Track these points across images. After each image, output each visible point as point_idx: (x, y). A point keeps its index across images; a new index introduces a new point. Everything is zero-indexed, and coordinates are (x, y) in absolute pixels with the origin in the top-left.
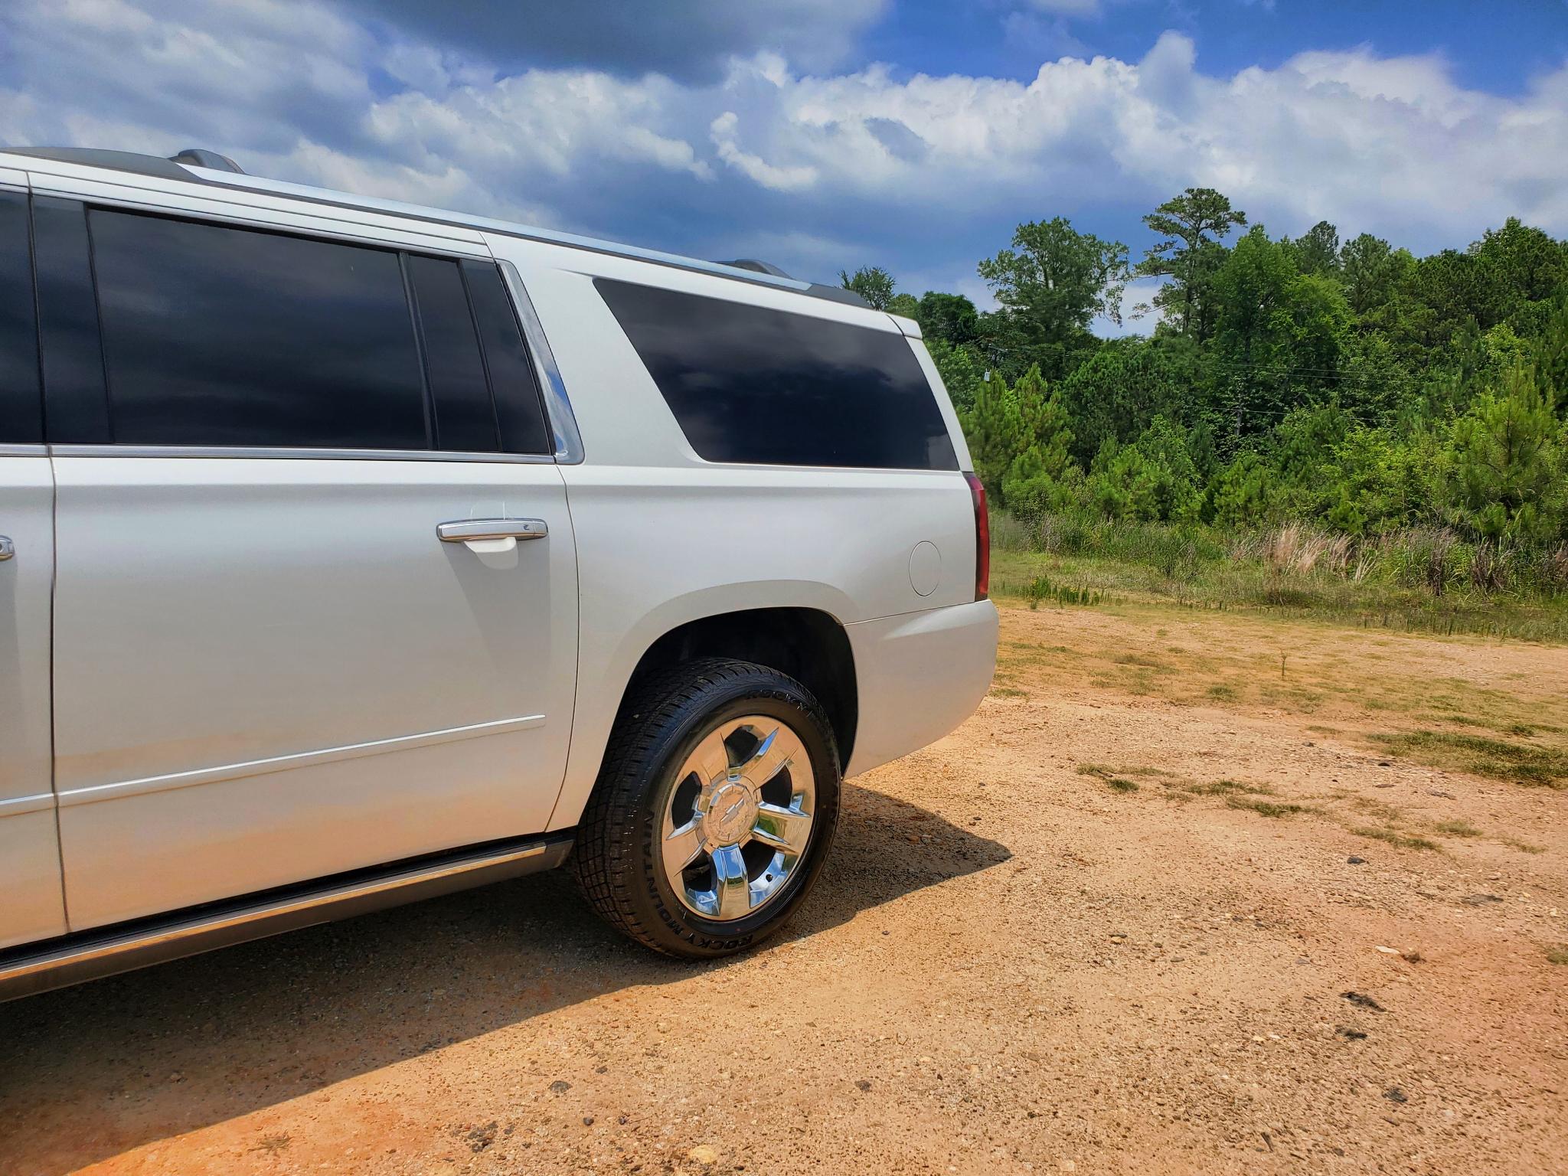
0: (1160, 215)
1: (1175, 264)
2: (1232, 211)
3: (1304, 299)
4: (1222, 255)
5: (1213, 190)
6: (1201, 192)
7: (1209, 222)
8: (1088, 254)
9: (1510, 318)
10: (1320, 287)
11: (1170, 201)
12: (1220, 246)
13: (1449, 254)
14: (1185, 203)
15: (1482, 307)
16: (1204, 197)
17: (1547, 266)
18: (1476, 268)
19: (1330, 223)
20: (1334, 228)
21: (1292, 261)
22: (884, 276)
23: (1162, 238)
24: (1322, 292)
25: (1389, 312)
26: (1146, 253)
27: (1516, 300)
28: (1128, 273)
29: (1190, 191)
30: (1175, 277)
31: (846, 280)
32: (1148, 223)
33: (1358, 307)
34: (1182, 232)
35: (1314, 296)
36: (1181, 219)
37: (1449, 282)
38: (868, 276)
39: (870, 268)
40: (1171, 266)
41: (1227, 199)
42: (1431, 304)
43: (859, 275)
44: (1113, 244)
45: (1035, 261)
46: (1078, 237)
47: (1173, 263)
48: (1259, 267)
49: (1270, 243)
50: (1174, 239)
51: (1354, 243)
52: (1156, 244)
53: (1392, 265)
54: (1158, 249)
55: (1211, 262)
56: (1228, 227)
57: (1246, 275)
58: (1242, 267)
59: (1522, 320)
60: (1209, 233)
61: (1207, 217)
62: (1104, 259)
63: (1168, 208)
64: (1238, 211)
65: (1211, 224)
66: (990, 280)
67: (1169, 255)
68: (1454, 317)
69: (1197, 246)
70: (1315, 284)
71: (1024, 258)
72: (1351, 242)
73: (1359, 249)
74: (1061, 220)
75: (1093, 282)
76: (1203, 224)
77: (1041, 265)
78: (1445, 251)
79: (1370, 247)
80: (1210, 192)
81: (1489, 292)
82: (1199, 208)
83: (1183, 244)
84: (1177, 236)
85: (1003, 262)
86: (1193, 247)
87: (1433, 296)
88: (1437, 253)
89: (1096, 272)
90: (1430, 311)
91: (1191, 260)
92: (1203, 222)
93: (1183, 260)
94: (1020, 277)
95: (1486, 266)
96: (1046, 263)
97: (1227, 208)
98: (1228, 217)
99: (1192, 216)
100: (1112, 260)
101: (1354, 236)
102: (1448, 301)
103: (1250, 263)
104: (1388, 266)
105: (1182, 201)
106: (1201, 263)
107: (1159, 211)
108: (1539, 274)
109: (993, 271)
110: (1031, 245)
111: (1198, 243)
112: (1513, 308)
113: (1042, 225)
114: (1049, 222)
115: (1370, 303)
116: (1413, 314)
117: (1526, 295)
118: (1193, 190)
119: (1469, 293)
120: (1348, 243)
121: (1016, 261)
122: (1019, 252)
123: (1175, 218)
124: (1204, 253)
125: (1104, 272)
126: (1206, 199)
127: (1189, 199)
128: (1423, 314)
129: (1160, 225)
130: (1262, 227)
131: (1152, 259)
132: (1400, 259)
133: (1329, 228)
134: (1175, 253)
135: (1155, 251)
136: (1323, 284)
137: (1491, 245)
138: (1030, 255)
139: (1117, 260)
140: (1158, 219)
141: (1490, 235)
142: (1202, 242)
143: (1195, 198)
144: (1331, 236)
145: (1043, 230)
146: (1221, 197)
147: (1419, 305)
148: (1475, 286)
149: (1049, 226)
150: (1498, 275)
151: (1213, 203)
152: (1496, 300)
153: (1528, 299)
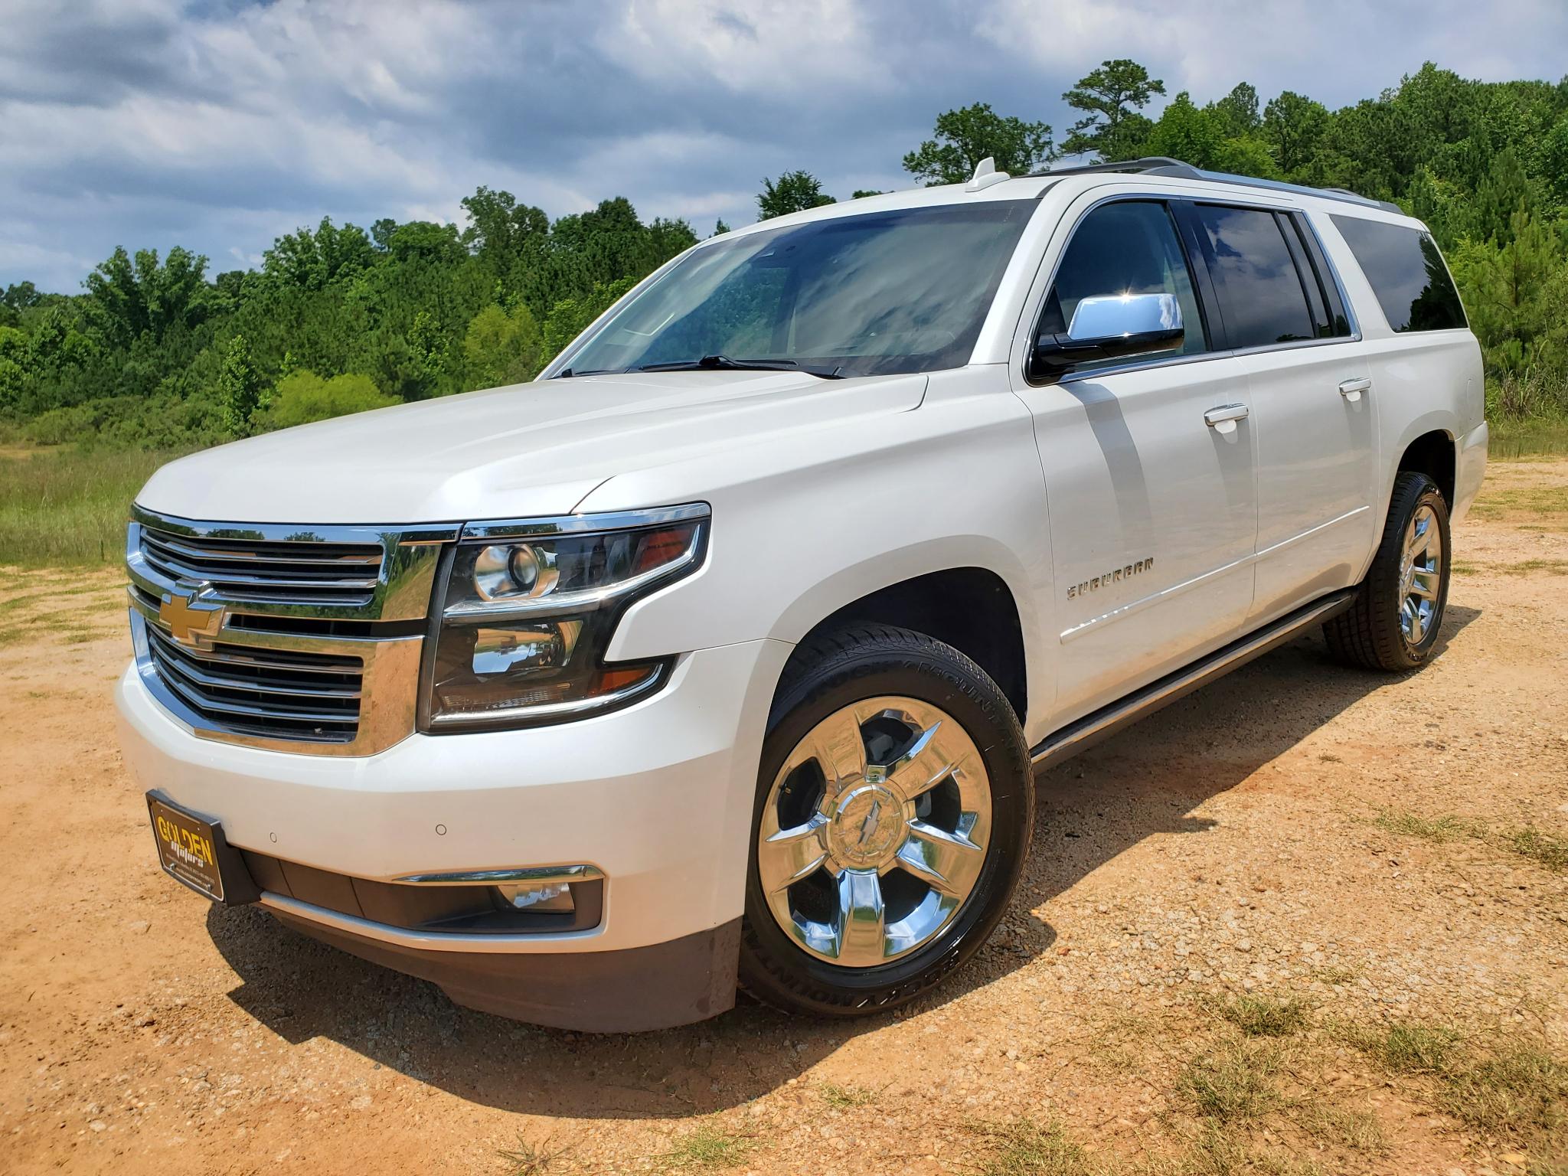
0: (1079, 91)
1: (1099, 140)
2: (1149, 80)
3: (1234, 164)
4: (1145, 125)
5: (1130, 61)
6: (1118, 63)
7: (1128, 93)
8: (1012, 138)
9: (1430, 162)
10: (1249, 150)
11: (1087, 75)
12: (1142, 117)
13: (1366, 105)
14: (1102, 76)
15: (1403, 154)
16: (1121, 68)
17: (1461, 107)
18: (1394, 115)
19: (1249, 84)
20: (1253, 89)
21: (1219, 127)
22: (809, 178)
23: (1083, 115)
24: (1251, 154)
25: (1315, 168)
26: (1069, 131)
27: (1435, 144)
28: (1052, 153)
29: (1107, 64)
30: (1101, 153)
31: (770, 186)
32: (1067, 101)
33: (1284, 166)
34: (1102, 106)
35: (1244, 160)
36: (1100, 93)
37: (1370, 133)
38: (792, 180)
39: (793, 172)
40: (1096, 143)
41: (1144, 69)
42: (1353, 156)
43: (783, 181)
44: (1035, 124)
45: (960, 150)
46: (999, 121)
47: (1095, 138)
48: (1187, 136)
49: (1196, 110)
50: (1095, 114)
51: (1277, 102)
52: (1078, 121)
53: (1315, 121)
54: (1080, 126)
55: (1135, 135)
56: (1148, 97)
57: (1176, 145)
58: (1171, 137)
59: (1442, 163)
60: (1130, 106)
61: (1127, 89)
62: (1028, 141)
63: (1084, 84)
64: (1156, 80)
65: (1130, 95)
66: (917, 174)
67: (1091, 131)
68: (1375, 167)
69: (1119, 120)
70: (1243, 148)
71: (948, 148)
72: (1274, 101)
73: (1282, 108)
74: (981, 105)
75: (1019, 165)
76: (1122, 97)
77: (966, 153)
78: (1363, 101)
79: (1293, 104)
80: (1127, 63)
81: (1408, 138)
82: (1118, 80)
83: (1104, 118)
84: (1098, 112)
85: (927, 154)
86: (1114, 120)
87: (1355, 148)
88: (1354, 104)
89: (1021, 155)
90: (1354, 163)
91: (1114, 134)
92: (1123, 94)
93: (1105, 135)
94: (947, 168)
95: (1403, 114)
96: (971, 151)
97: (1144, 77)
98: (1146, 86)
99: (1110, 89)
100: (1036, 141)
101: (1276, 96)
102: (1370, 152)
103: (1179, 132)
104: (1312, 122)
105: (1099, 74)
106: (1126, 137)
107: (1077, 87)
108: (1454, 115)
109: (919, 164)
110: (954, 134)
111: (1119, 116)
112: (1432, 152)
113: (962, 112)
114: (969, 108)
115: (1296, 160)
116: (1338, 169)
117: (1443, 138)
118: (1110, 63)
119: (1388, 141)
120: (1271, 103)
121: (941, 152)
122: (942, 142)
123: (1094, 93)
124: (1127, 127)
125: (1028, 155)
126: (1124, 71)
127: (1106, 72)
128: (1348, 168)
129: (1079, 101)
130: (1187, 94)
131: (1076, 137)
132: (1323, 114)
133: (1249, 88)
134: (1097, 129)
135: (1078, 128)
136: (1250, 147)
137: (1408, 90)
138: (954, 144)
139: (1041, 141)
140: (1077, 95)
141: (1407, 79)
142: (1122, 115)
143: (1112, 69)
144: (1251, 97)
145: (965, 116)
146: (1138, 67)
147: (1342, 159)
148: (1394, 134)
149: (970, 112)
150: (1415, 121)
151: (1131, 74)
152: (1415, 147)
153: (1446, 141)
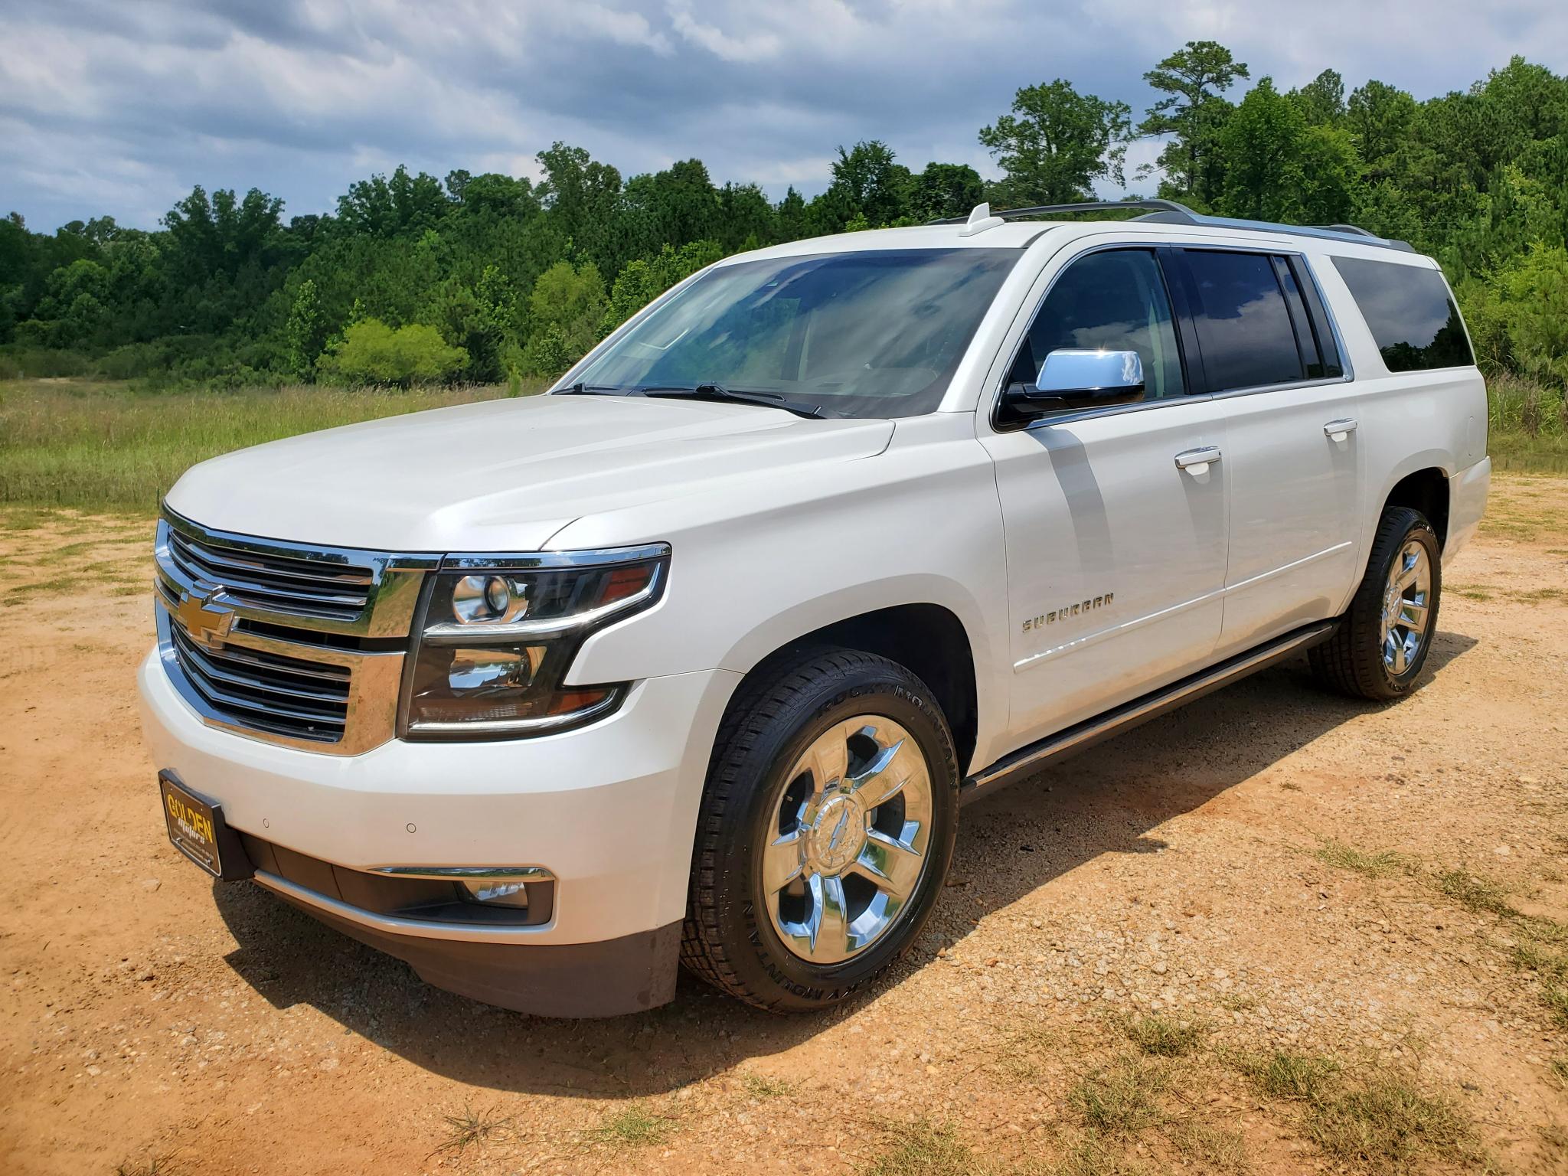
0: (1161, 71)
1: (1178, 122)
2: (1234, 63)
3: (1315, 152)
4: (1226, 109)
5: (1214, 42)
6: (1202, 45)
7: (1211, 75)
8: (1091, 116)
9: (1518, 158)
10: (1331, 138)
11: (1170, 56)
12: (1223, 100)
13: (1455, 96)
14: (1185, 57)
15: (1490, 149)
16: (1205, 50)
17: (1552, 104)
18: (1483, 109)
19: (1335, 71)
20: (1339, 76)
21: (1301, 114)
22: (883, 149)
23: (1164, 95)
24: (1333, 143)
25: (1398, 160)
26: (1148, 111)
27: (1523, 141)
28: (1130, 133)
29: (1191, 44)
30: (1179, 135)
31: (844, 155)
32: (1148, 81)
33: (1366, 157)
34: (1184, 88)
35: (1325, 148)
36: (1183, 74)
37: (1456, 126)
38: (866, 150)
39: (868, 140)
40: (1175, 124)
41: (1228, 51)
42: (1439, 149)
43: (857, 149)
44: (1114, 103)
45: (1037, 126)
46: (1079, 99)
47: (1174, 120)
48: (1268, 122)
49: (1279, 95)
50: (1176, 95)
51: (1362, 91)
52: (1158, 102)
53: (1401, 111)
54: (1160, 107)
55: (1215, 118)
56: (1231, 80)
57: (1255, 130)
58: (1250, 122)
59: (1530, 160)
60: (1212, 89)
61: (1210, 71)
62: (1106, 121)
63: (1166, 64)
64: (1240, 63)
65: (1213, 78)
66: (992, 148)
67: (1171, 112)
68: (1461, 161)
69: (1200, 103)
70: (1326, 137)
71: (1025, 124)
72: (1359, 89)
73: (1367, 97)
74: (1062, 82)
75: (1095, 144)
76: (1205, 79)
77: (1043, 129)
78: (1451, 94)
79: (1379, 93)
80: (1211, 45)
81: (1496, 133)
82: (1201, 62)
83: (1184, 100)
84: (1179, 93)
85: (1004, 128)
86: (1195, 102)
87: (1441, 141)
88: (1442, 95)
89: (1098, 134)
90: (1439, 156)
91: (1194, 117)
92: (1205, 76)
93: (1185, 117)
94: (1023, 143)
95: (1492, 107)
96: (1048, 127)
97: (1228, 60)
98: (1229, 69)
99: (1193, 70)
100: (1114, 120)
101: (1362, 84)
102: (1457, 145)
103: (1260, 117)
104: (1398, 113)
105: (1182, 55)
106: (1206, 119)
107: (1159, 67)
108: (1544, 112)
109: (995, 138)
110: (1032, 109)
111: (1200, 98)
112: (1520, 149)
113: (1042, 87)
114: (1049, 84)
115: (1379, 151)
116: (1422, 161)
117: (1532, 135)
118: (1194, 44)
119: (1475, 135)
120: (1356, 91)
121: (1018, 127)
122: (1020, 117)
123: (1175, 74)
124: (1208, 109)
125: (1105, 134)
126: (1207, 53)
127: (1189, 53)
128: (1432, 160)
129: (1159, 81)
130: (1270, 79)
131: (1156, 117)
132: (1409, 105)
133: (1334, 75)
134: (1177, 110)
135: (1157, 109)
136: (1333, 135)
137: (1496, 86)
138: (1032, 120)
139: (1119, 120)
140: (1159, 76)
141: (1495, 74)
142: (1204, 97)
143: (1195, 51)
144: (1336, 84)
145: (1043, 93)
146: (1222, 49)
147: (1427, 151)
148: (1482, 128)
149: (1049, 89)
150: (1505, 116)
151: (1215, 56)
152: (1503, 142)
153: (1535, 138)
